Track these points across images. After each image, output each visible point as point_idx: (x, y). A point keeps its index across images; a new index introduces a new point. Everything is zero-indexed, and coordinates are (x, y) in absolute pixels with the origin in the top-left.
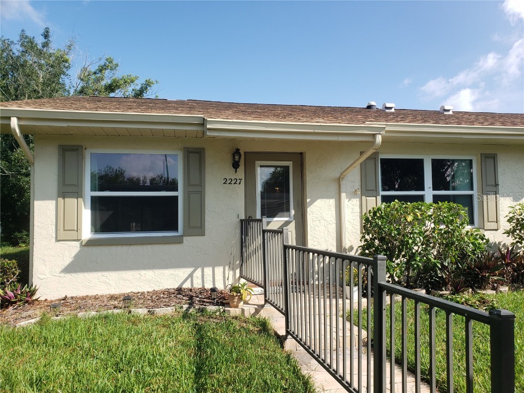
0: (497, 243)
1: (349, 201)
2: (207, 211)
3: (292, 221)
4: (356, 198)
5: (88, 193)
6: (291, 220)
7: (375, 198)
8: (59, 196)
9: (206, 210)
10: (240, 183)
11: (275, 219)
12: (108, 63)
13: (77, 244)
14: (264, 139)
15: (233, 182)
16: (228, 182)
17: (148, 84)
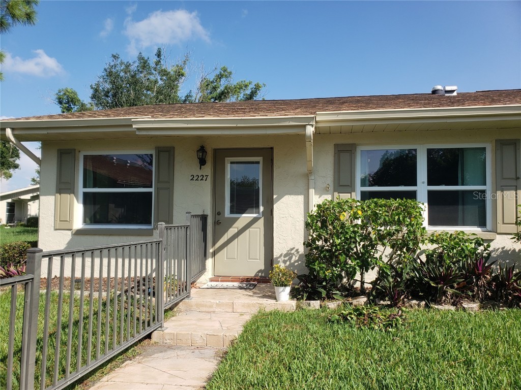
0: (517, 251)
1: (319, 198)
2: (175, 207)
3: (260, 218)
4: (328, 194)
5: (81, 190)
6: (259, 216)
7: (350, 194)
8: (57, 193)
9: (174, 205)
10: (206, 180)
11: (244, 215)
12: (222, 72)
13: (69, 233)
14: (230, 135)
15: (200, 178)
16: (195, 178)
17: (257, 87)
